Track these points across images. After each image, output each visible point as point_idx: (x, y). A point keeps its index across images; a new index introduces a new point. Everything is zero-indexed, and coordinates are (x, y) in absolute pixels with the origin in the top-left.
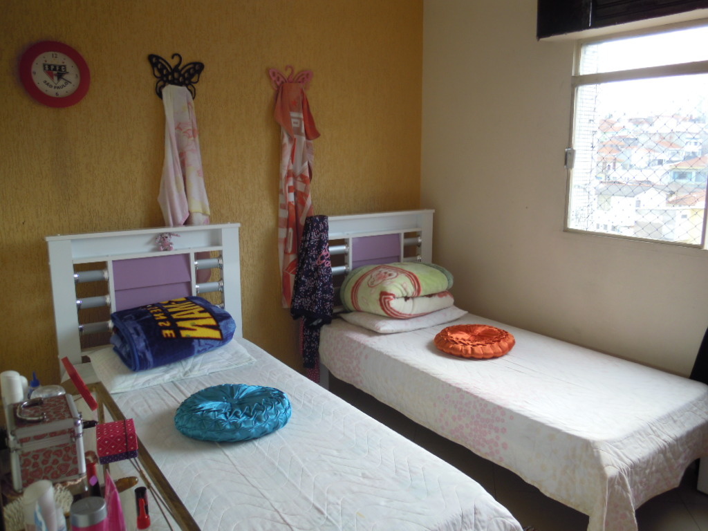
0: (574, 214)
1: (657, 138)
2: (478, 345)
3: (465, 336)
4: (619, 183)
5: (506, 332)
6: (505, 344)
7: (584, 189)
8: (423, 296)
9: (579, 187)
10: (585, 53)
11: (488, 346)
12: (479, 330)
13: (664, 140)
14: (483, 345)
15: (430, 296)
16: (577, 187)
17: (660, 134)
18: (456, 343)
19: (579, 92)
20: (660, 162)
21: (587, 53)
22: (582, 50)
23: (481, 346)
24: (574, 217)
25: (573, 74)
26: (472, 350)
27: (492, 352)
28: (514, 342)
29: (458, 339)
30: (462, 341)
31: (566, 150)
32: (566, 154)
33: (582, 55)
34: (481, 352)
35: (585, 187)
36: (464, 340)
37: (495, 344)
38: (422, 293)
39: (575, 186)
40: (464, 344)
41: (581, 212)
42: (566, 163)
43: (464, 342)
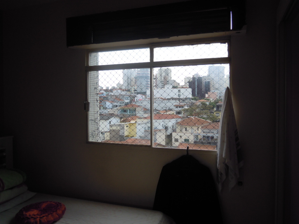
0: (91, 134)
1: (114, 97)
2: (43, 216)
3: (35, 212)
4: (102, 115)
5: (60, 204)
6: (59, 212)
7: (95, 121)
8: (7, 190)
9: (92, 120)
10: (91, 56)
11: (50, 216)
12: (44, 206)
13: (117, 98)
14: (47, 216)
15: (11, 188)
16: (91, 121)
17: (115, 95)
18: (29, 219)
19: (89, 74)
20: (116, 106)
21: (92, 56)
22: (90, 55)
23: (45, 217)
24: (91, 135)
25: (86, 66)
26: (40, 221)
27: (52, 219)
28: (65, 209)
29: (30, 215)
30: (33, 216)
31: (85, 102)
32: (85, 104)
33: (90, 57)
34: (46, 220)
35: (95, 120)
36: (35, 215)
37: (54, 213)
38: (5, 188)
39: (90, 120)
40: (34, 218)
41: (94, 133)
42: (85, 109)
43: (34, 217)
